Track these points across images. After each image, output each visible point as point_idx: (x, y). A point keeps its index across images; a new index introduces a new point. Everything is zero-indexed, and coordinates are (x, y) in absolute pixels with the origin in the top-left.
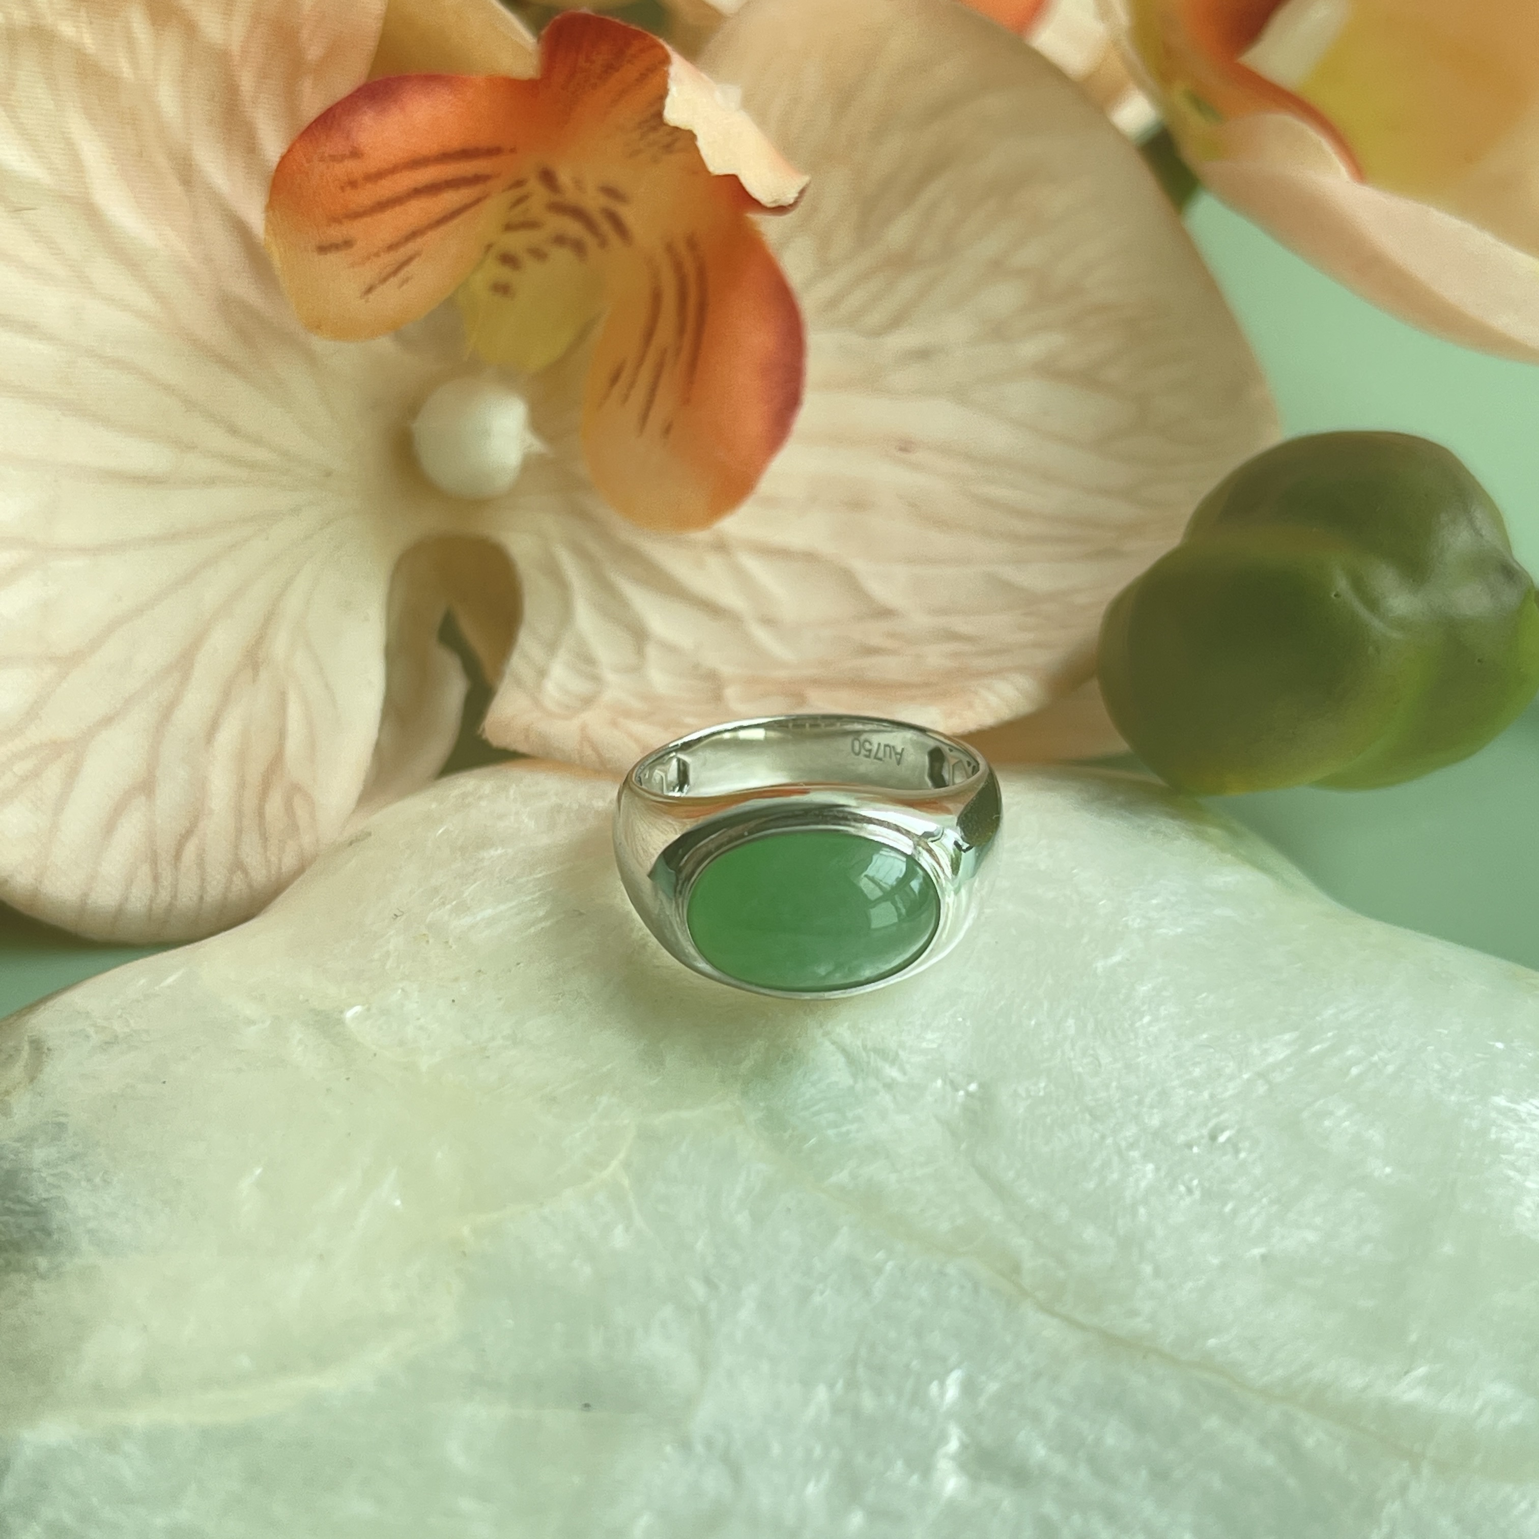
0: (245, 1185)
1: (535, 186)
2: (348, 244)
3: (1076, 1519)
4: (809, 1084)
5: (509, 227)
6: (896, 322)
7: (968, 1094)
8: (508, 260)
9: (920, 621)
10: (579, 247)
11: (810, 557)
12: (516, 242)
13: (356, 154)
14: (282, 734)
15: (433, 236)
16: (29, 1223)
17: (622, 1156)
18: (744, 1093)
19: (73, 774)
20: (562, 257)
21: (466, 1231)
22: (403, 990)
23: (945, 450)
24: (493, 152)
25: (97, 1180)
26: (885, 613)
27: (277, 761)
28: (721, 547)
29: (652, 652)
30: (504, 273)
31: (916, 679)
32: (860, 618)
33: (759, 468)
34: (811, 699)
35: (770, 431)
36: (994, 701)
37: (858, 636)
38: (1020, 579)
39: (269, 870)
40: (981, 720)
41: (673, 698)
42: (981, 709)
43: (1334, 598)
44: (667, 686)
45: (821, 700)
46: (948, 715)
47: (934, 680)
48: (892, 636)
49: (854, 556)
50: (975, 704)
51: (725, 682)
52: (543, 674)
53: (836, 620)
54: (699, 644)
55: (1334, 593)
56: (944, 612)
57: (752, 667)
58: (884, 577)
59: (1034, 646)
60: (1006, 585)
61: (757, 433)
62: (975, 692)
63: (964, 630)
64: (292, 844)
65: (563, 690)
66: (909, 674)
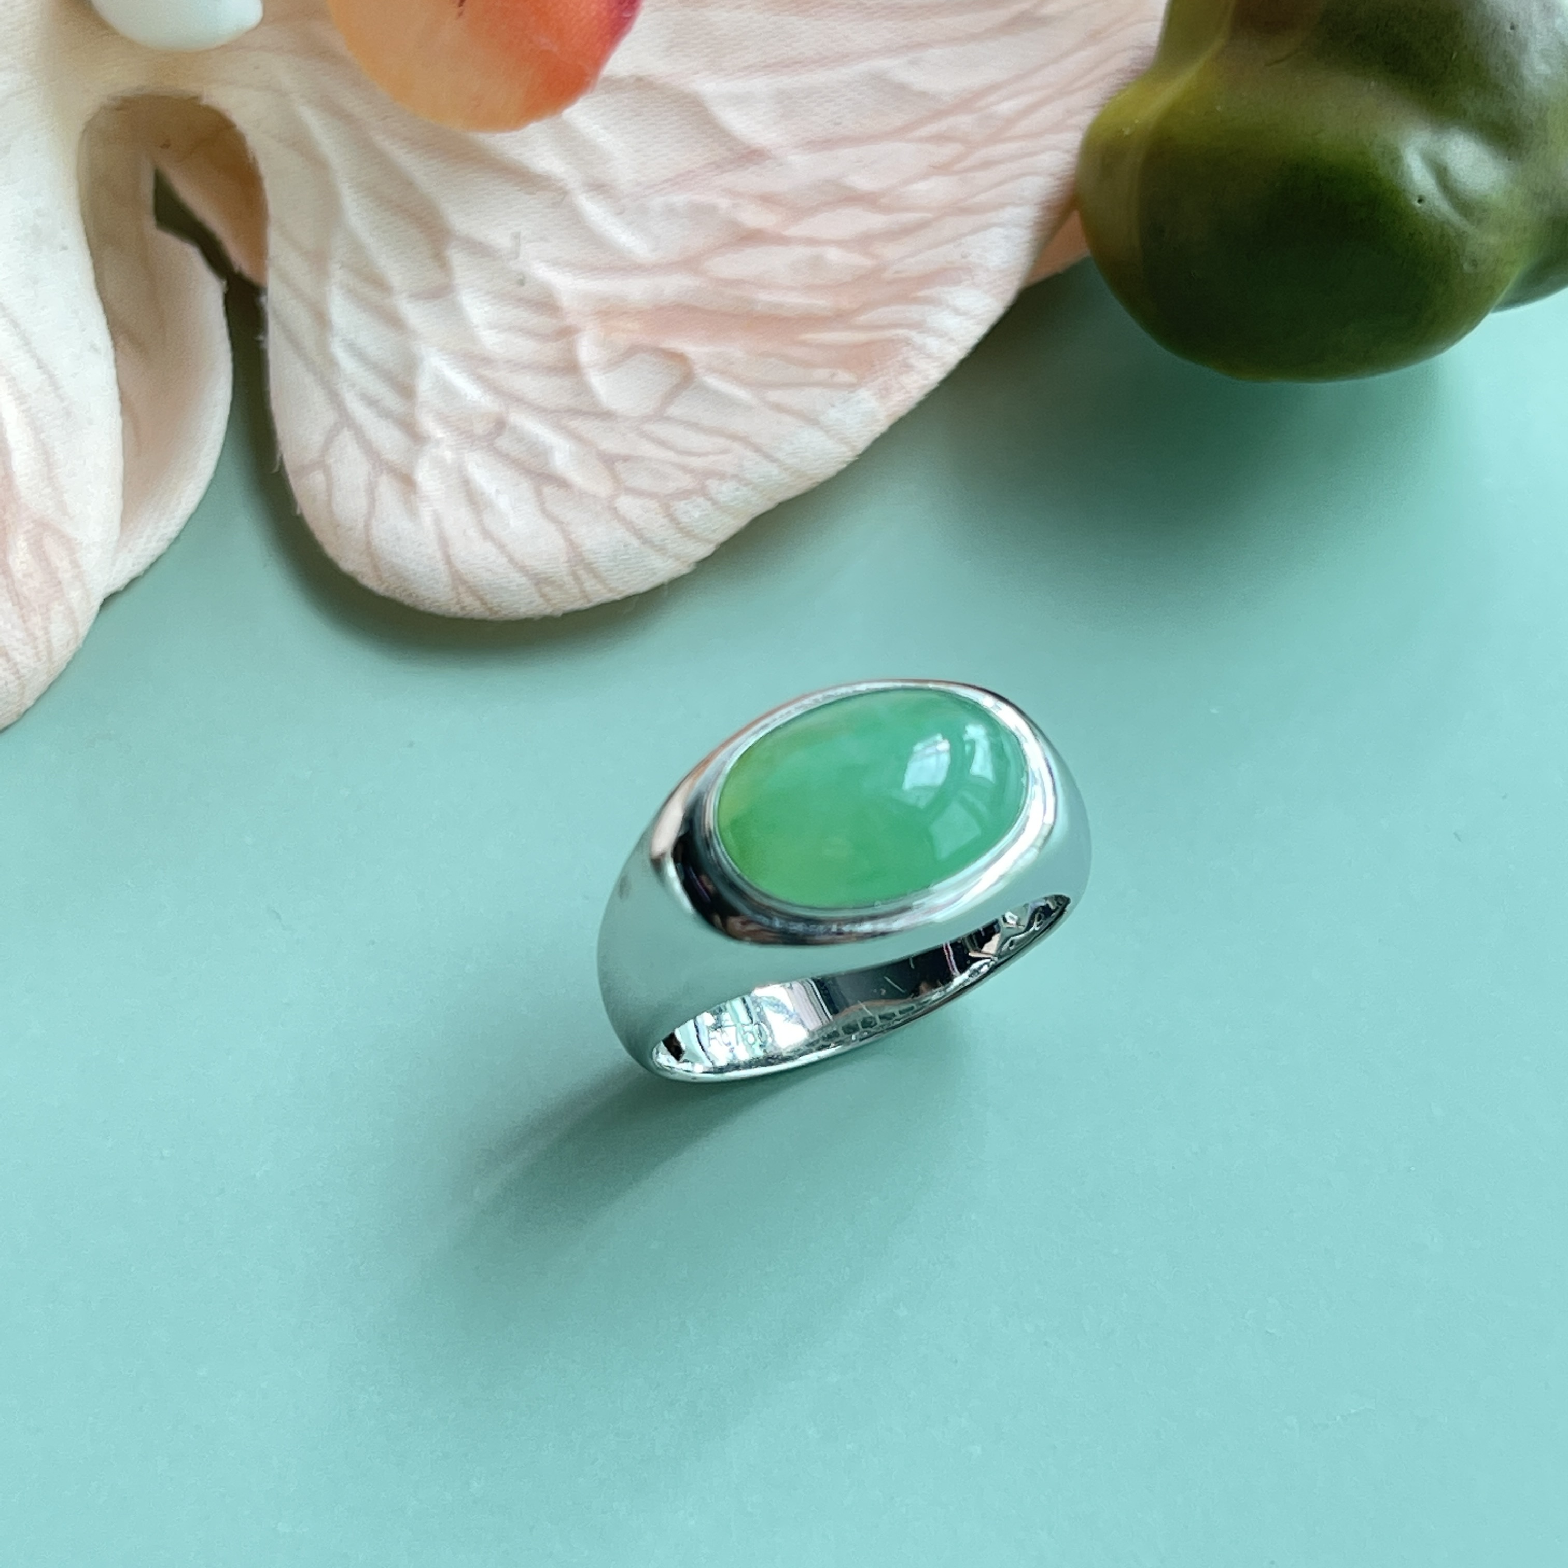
26: (750, 155)
31: (821, 302)
32: (719, 166)
33: (598, 61)
34: (699, 370)
35: (611, 11)
36: (932, 343)
37: (724, 203)
38: (918, 79)
39: (36, 648)
40: (926, 379)
41: (508, 362)
42: (921, 364)
43: (1418, 205)
44: (492, 326)
45: (711, 370)
46: (884, 393)
47: (845, 303)
48: (767, 200)
49: (697, 73)
50: (912, 361)
51: (570, 321)
52: (321, 319)
53: (690, 171)
54: (516, 237)
55: (1417, 199)
56: (826, 144)
57: (593, 270)
58: (741, 101)
59: (960, 209)
60: (901, 90)
61: (594, 14)
62: (907, 342)
63: (862, 182)
64: (57, 608)
65: (360, 355)
66: (810, 288)
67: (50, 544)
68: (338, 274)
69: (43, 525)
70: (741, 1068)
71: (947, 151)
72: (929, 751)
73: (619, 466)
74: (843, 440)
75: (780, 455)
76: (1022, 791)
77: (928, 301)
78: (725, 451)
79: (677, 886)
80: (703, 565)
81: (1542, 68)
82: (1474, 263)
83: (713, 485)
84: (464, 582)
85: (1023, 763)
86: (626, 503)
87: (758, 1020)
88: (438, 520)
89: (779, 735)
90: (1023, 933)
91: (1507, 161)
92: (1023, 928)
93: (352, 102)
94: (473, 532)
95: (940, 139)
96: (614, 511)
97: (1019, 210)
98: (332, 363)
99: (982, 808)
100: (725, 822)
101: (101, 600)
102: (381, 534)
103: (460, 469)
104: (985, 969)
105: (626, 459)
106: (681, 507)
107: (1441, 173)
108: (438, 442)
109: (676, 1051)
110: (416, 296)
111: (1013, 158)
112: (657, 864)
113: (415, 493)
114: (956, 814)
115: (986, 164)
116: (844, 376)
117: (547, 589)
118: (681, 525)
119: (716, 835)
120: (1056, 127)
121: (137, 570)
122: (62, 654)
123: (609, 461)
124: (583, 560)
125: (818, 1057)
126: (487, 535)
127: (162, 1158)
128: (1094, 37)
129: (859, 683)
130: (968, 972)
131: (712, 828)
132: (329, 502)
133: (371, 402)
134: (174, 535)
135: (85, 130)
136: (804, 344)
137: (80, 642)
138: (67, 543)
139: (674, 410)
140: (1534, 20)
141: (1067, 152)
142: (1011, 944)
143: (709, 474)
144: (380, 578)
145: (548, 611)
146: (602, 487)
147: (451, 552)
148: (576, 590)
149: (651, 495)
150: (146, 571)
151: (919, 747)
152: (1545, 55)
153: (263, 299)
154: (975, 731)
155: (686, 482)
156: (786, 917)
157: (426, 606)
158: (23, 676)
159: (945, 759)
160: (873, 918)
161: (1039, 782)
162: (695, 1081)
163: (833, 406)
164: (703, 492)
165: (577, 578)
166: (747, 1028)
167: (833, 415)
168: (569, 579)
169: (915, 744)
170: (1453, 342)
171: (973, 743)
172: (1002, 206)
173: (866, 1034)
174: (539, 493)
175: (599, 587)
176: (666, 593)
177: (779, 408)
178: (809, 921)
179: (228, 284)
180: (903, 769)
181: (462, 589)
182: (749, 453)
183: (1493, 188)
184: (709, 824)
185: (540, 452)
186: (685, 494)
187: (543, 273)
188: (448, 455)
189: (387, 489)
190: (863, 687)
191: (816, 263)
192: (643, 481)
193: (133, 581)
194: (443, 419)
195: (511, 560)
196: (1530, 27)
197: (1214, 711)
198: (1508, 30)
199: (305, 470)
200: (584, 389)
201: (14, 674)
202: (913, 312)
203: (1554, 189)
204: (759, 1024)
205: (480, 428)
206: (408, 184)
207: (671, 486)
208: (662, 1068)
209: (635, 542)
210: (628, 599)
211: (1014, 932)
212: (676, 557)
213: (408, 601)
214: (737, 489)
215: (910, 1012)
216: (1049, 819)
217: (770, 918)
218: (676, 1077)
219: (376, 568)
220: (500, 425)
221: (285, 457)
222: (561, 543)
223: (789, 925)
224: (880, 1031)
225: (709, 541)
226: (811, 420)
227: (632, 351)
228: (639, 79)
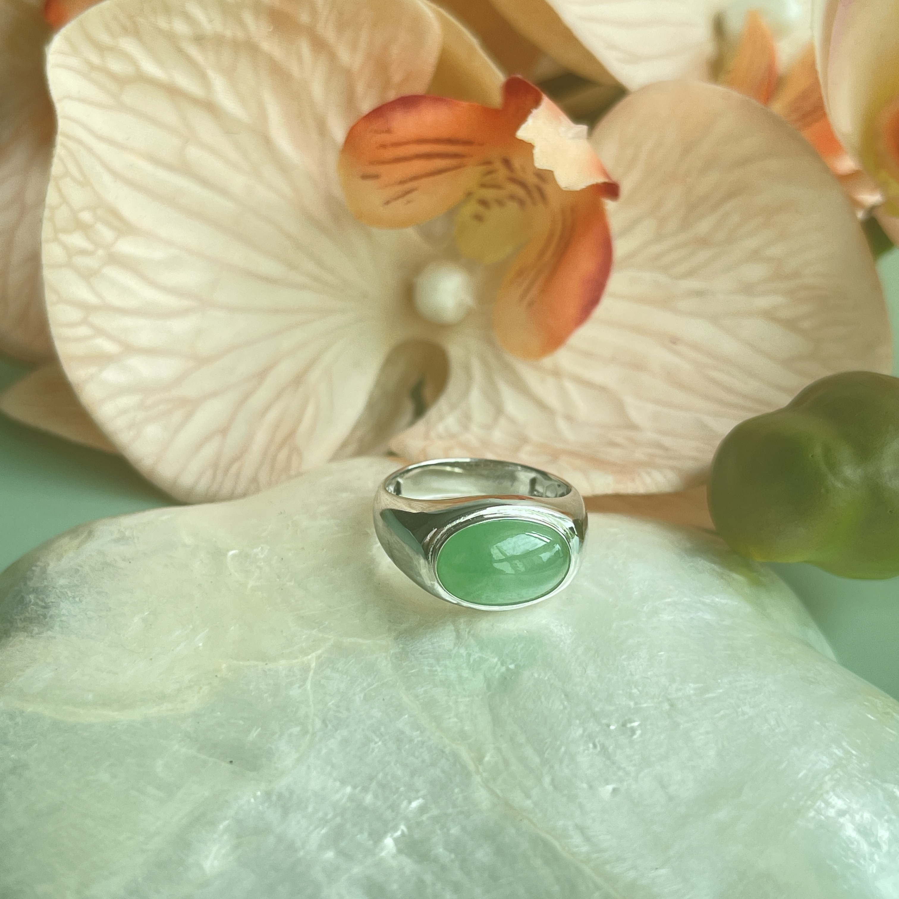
0: (137, 619)
1: (498, 165)
2: (376, 177)
3: (439, 886)
4: (430, 643)
5: (483, 186)
6: (691, 273)
7: (508, 669)
8: (484, 203)
9: (650, 435)
10: (522, 203)
11: (603, 389)
12: (489, 194)
13: (388, 131)
14: (299, 421)
15: (425, 181)
16: (41, 611)
17: (319, 652)
18: (396, 639)
19: (189, 416)
20: (512, 207)
21: (224, 666)
22: (262, 548)
23: (695, 347)
24: (467, 143)
25: (77, 599)
26: (633, 427)
27: (292, 434)
28: (557, 373)
29: (502, 421)
30: (480, 209)
32: (618, 427)
34: (560, 460)
36: (648, 481)
40: (637, 488)
42: (638, 483)
45: (564, 462)
46: (618, 482)
50: (636, 480)
57: (550, 439)
58: (639, 408)
62: (639, 474)
68: (457, 413)
69: (297, 449)
138: (302, 459)
206: (498, 394)
227: (542, 453)
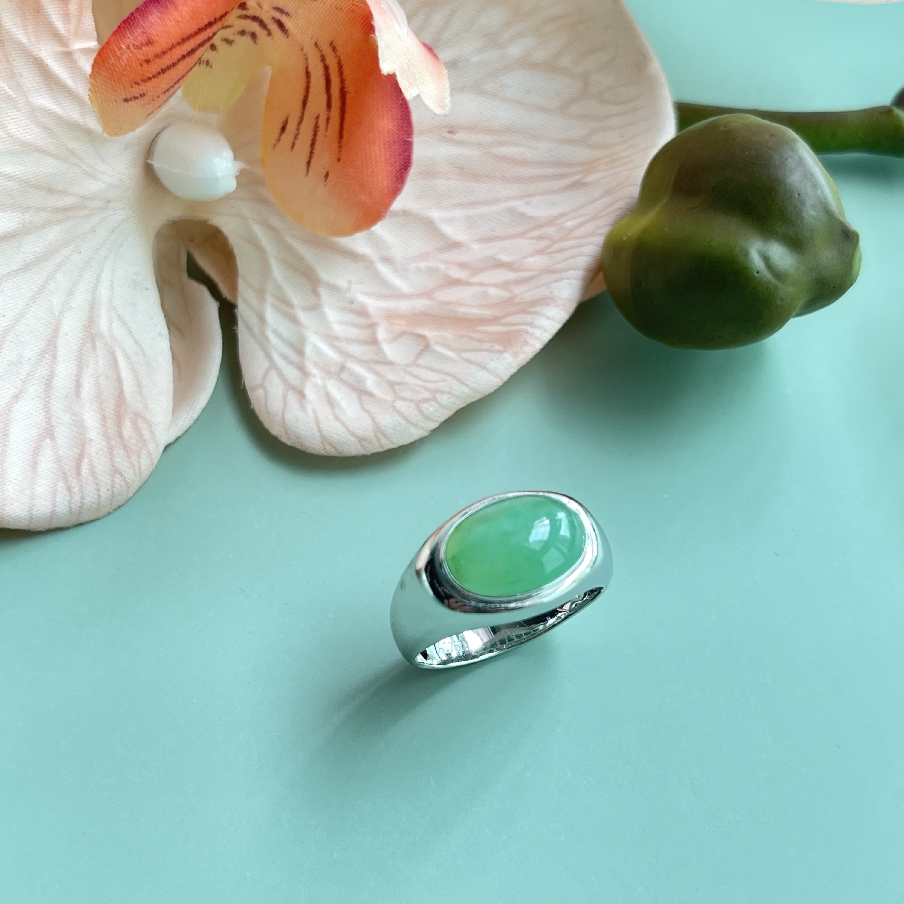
2: (142, 95)
10: (253, 36)
13: (149, 42)
23: (474, 128)
26: (454, 245)
27: (120, 399)
29: (323, 292)
31: (487, 313)
32: (440, 250)
33: (387, 206)
34: (432, 343)
35: (393, 184)
36: (537, 332)
37: (442, 266)
38: (529, 211)
39: (134, 470)
40: (534, 348)
41: (346, 339)
42: (532, 341)
43: (756, 274)
44: (340, 323)
45: (437, 343)
46: (516, 355)
47: (498, 314)
48: (462, 265)
49: (431, 208)
50: (528, 340)
51: (374, 320)
52: (262, 320)
53: (427, 252)
54: (350, 282)
55: (756, 272)
56: (489, 240)
57: (384, 297)
58: (450, 221)
59: (549, 271)
60: (522, 216)
61: (385, 185)
62: (526, 332)
63: (504, 258)
64: (144, 451)
65: (280, 336)
66: (481, 306)
67: (140, 424)
68: (270, 299)
69: (137, 415)
70: (454, 661)
71: (542, 244)
72: (540, 524)
73: (396, 387)
74: (497, 376)
75: (469, 383)
76: (582, 543)
77: (535, 313)
78: (444, 381)
79: (427, 584)
80: (434, 431)
81: (812, 213)
82: (782, 300)
83: (438, 396)
84: (327, 440)
85: (583, 530)
86: (399, 404)
87: (462, 640)
88: (315, 412)
89: (474, 517)
90: (581, 600)
91: (796, 254)
92: (581, 599)
93: (276, 222)
94: (331, 417)
95: (540, 238)
96: (394, 407)
97: (576, 272)
98: (267, 339)
99: (565, 550)
100: (449, 557)
101: (164, 448)
102: (289, 417)
103: (325, 388)
104: (563, 617)
105: (399, 384)
106: (425, 407)
107: (767, 260)
108: (314, 376)
109: (425, 655)
110: (305, 309)
111: (572, 248)
112: (418, 573)
113: (305, 399)
114: (553, 553)
115: (561, 250)
116: (497, 347)
117: (364, 443)
118: (424, 415)
119: (444, 561)
120: (592, 234)
121: (179, 433)
122: (146, 473)
123: (392, 385)
124: (380, 430)
125: (489, 656)
126: (337, 418)
127: (192, 703)
128: (608, 192)
129: (509, 492)
130: (556, 618)
131: (443, 559)
132: (266, 403)
133: (285, 357)
134: (196, 418)
135: (156, 236)
136: (479, 331)
137: (154, 467)
138: (149, 424)
139: (421, 361)
140: (809, 190)
141: (597, 245)
142: (576, 605)
143: (437, 391)
144: (289, 438)
145: (364, 453)
146: (389, 397)
147: (321, 426)
148: (377, 444)
149: (411, 401)
150: (184, 434)
151: (536, 523)
152: (813, 207)
153: (236, 310)
154: (561, 515)
155: (427, 395)
156: (477, 600)
157: (309, 451)
158: (129, 483)
159: (548, 528)
160: (516, 601)
161: (590, 538)
162: (434, 668)
163: (493, 360)
164: (434, 399)
165: (377, 438)
166: (456, 644)
167: (492, 365)
168: (374, 440)
169: (534, 522)
170: (772, 334)
171: (560, 521)
172: (567, 270)
173: (510, 645)
174: (360, 399)
175: (388, 442)
176: (417, 445)
177: (468, 361)
178: (487, 602)
179: (220, 304)
180: (529, 533)
181: (326, 443)
182: (455, 382)
183: (790, 267)
184: (442, 556)
185: (360, 380)
186: (426, 400)
187: (361, 298)
188: (319, 382)
189: (292, 398)
190: (511, 495)
191: (485, 295)
192: (407, 394)
193: (178, 439)
194: (317, 365)
195: (348, 430)
196: (806, 194)
197: (666, 496)
198: (797, 195)
199: (255, 388)
200: (380, 351)
201: (124, 482)
202: (528, 318)
203: (817, 266)
204: (462, 641)
205: (333, 369)
206: (301, 259)
207: (420, 397)
208: (419, 664)
209: (403, 422)
210: (400, 448)
211: (577, 600)
212: (422, 428)
213: (301, 448)
214: (449, 398)
215: (529, 635)
216: (595, 554)
217: (470, 602)
218: (425, 667)
219: (287, 433)
220: (343, 368)
221: (246, 382)
222: (371, 422)
223: (478, 604)
224: (516, 644)
225: (436, 421)
226: (483, 367)
227: (402, 334)
228: (405, 211)
